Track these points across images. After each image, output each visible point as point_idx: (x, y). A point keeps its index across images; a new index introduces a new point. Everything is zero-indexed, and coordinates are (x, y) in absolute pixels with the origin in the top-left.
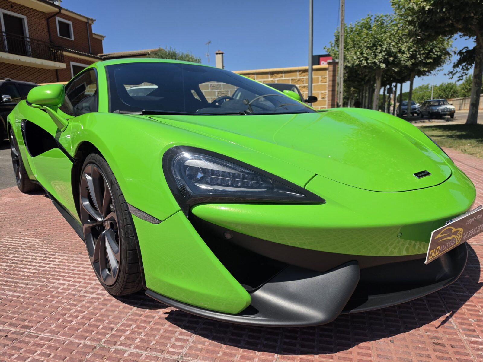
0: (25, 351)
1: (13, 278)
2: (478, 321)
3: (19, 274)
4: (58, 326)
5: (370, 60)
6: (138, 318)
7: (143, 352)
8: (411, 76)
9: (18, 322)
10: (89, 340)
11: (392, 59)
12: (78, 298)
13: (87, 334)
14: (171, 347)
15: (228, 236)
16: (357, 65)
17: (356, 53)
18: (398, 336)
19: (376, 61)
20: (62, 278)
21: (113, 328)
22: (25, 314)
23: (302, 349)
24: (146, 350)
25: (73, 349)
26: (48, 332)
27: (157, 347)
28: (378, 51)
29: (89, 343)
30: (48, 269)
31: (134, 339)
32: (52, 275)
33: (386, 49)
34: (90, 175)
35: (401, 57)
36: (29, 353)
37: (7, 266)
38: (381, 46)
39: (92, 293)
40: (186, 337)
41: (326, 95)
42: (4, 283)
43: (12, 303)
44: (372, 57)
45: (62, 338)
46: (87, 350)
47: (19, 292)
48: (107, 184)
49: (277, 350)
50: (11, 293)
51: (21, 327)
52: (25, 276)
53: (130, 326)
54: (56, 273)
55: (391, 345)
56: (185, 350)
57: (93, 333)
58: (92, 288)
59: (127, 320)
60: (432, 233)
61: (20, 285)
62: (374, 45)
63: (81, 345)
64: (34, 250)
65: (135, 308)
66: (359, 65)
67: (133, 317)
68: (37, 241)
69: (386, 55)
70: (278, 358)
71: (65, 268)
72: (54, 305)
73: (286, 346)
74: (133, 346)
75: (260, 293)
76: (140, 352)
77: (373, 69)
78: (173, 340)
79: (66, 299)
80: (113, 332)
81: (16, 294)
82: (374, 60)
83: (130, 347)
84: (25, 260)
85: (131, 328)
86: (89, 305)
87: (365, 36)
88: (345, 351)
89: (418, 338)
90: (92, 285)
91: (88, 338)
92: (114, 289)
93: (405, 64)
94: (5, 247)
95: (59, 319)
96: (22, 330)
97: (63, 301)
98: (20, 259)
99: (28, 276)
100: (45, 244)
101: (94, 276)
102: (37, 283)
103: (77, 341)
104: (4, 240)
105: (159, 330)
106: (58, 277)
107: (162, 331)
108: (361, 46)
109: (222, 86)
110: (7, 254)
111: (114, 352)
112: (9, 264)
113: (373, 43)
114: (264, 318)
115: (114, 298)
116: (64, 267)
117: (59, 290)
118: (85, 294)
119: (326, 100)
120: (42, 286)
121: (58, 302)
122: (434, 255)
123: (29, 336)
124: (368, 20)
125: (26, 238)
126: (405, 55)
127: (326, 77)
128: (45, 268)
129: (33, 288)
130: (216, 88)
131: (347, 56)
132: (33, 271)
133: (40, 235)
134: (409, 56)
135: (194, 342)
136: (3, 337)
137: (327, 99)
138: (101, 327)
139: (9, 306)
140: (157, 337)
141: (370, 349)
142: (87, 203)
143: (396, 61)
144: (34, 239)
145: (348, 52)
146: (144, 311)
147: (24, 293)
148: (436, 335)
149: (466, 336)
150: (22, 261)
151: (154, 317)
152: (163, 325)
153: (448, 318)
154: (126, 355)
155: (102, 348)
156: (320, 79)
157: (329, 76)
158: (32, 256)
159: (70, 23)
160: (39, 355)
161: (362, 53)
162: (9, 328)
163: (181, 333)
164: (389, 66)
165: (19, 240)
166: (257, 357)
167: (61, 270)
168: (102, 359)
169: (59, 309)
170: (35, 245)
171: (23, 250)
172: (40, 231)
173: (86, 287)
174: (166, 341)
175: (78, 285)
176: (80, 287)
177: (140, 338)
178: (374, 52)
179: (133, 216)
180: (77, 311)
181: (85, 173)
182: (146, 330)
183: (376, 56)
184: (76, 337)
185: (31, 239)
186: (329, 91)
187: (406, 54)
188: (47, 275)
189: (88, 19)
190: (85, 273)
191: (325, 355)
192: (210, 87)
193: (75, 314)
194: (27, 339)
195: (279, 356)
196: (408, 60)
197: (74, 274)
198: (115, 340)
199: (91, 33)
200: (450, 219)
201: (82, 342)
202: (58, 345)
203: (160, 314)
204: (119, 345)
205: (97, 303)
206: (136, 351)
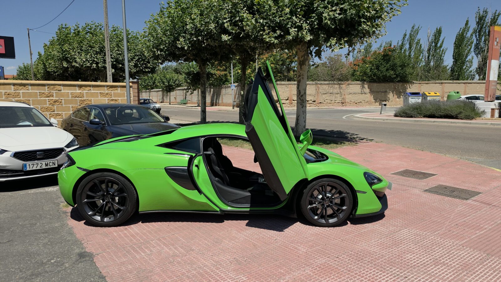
130: (13, 96)
157: (134, 93)
192: (5, 94)
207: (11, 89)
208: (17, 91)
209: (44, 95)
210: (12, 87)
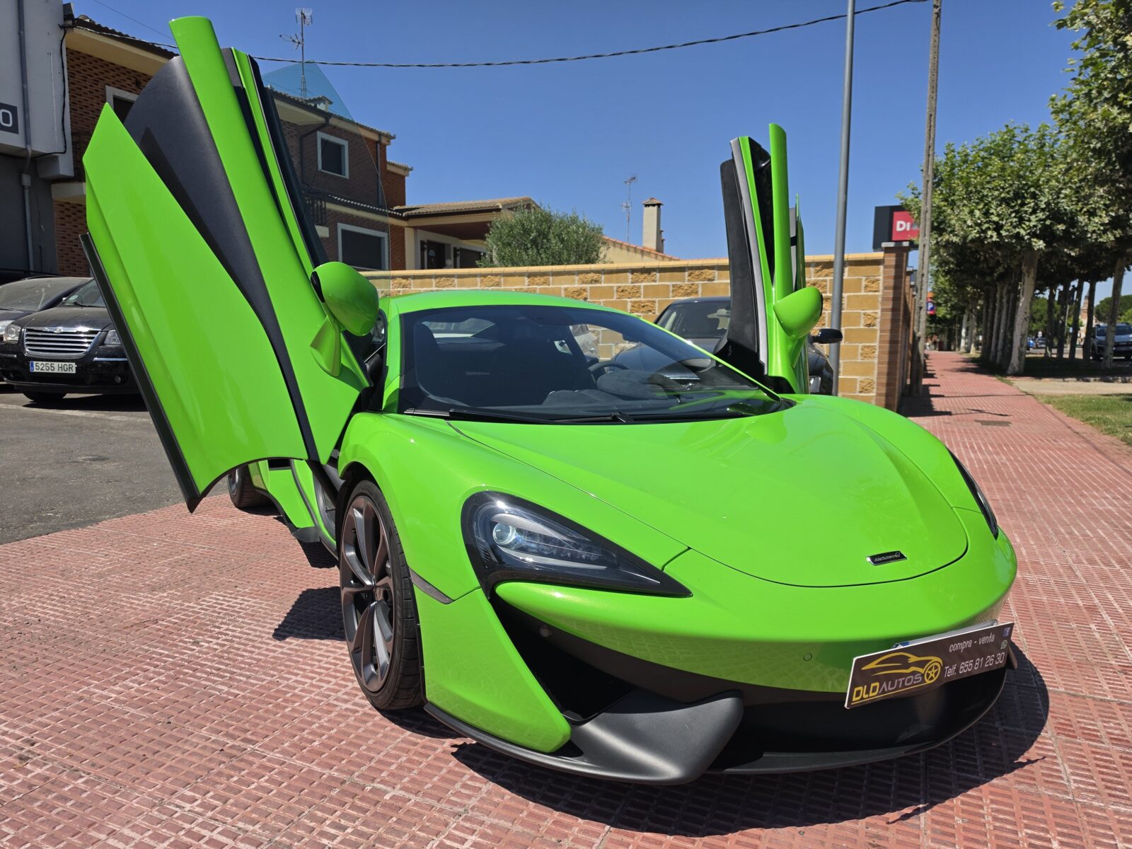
0: (248, 774)
1: (227, 665)
2: (970, 821)
3: (237, 660)
4: (294, 745)
5: (1008, 231)
6: (412, 747)
7: (411, 796)
8: (1117, 267)
9: (237, 733)
10: (337, 770)
11: (1061, 227)
12: (325, 708)
13: (334, 762)
14: (453, 795)
15: (545, 633)
16: (973, 241)
17: (971, 212)
18: (818, 826)
19: (1023, 232)
20: (302, 672)
21: (373, 758)
22: (247, 722)
23: (651, 824)
24: (416, 794)
25: (314, 779)
26: (279, 752)
27: (434, 792)
28: (1025, 208)
29: (336, 774)
30: (280, 656)
31: (401, 777)
32: (286, 666)
33: (1048, 204)
34: (361, 511)
35: (1087, 225)
36: (254, 777)
37: (217, 644)
38: (1034, 196)
39: (346, 701)
40: (478, 785)
41: (876, 318)
42: (215, 672)
43: (228, 703)
44: (1012, 223)
45: (299, 763)
46: (333, 784)
47: (237, 688)
48: (383, 532)
49: (612, 820)
50: (226, 689)
51: (242, 740)
52: (246, 663)
53: (398, 757)
54: (292, 664)
55: (798, 838)
56: (473, 802)
57: (343, 762)
58: (346, 693)
59: (395, 748)
60: (855, 659)
61: (238, 677)
62: (1017, 195)
63: (325, 776)
64: (258, 621)
65: (409, 733)
66: (979, 241)
67: (404, 745)
68: (263, 606)
69: (1048, 218)
70: (609, 830)
71: (306, 657)
72: (288, 713)
73: (627, 817)
74: (398, 786)
75: (590, 727)
76: (407, 795)
77: (1014, 250)
78: (458, 786)
79: (307, 706)
80: (373, 764)
81: (232, 691)
82: (1017, 230)
83: (394, 788)
84: (245, 636)
85: (400, 761)
86: (339, 719)
87: (996, 174)
88: (718, 836)
89: (849, 834)
90: (347, 689)
91: (335, 768)
92: (380, 698)
93: (1096, 239)
94: (213, 612)
95: (295, 736)
96: (243, 745)
97: (301, 709)
98: (237, 634)
99: (250, 664)
100: (276, 611)
101: (351, 674)
102: (263, 677)
103: (319, 769)
104: (211, 598)
105: (440, 769)
106: (295, 671)
107: (445, 771)
108: (987, 196)
109: (642, 290)
110: (217, 624)
111: (371, 791)
112: (220, 641)
113: (1014, 191)
114: (589, 764)
115: (378, 713)
116: (306, 655)
117: (296, 691)
118: (335, 703)
119: (876, 330)
120: (270, 682)
121: (294, 710)
122: (865, 696)
123: (253, 754)
124: (1006, 137)
125: (245, 598)
126: (1096, 220)
127: (878, 280)
128: (276, 654)
129: (257, 684)
131: (950, 220)
132: (257, 657)
133: (267, 595)
134: (1106, 220)
135: (489, 792)
136: (218, 752)
137: (877, 327)
138: (355, 754)
139: (223, 707)
140: (435, 779)
141: (759, 838)
142: (352, 553)
143: (1074, 234)
144: (258, 600)
145: (952, 209)
146: (421, 739)
147: (244, 690)
148: (881, 832)
149: (932, 842)
150: (240, 638)
151: (435, 749)
152: (447, 762)
153: (917, 811)
154: (387, 797)
155: (354, 784)
156: (864, 283)
157: (885, 278)
158: (256, 631)
159: (345, 143)
160: (267, 781)
161: (987, 214)
162: (225, 740)
163: (472, 778)
164: (1055, 244)
165: (235, 601)
166: (578, 825)
167: (301, 660)
168: (353, 798)
169: (296, 721)
170: (260, 612)
171: (241, 620)
172: (268, 587)
173: (337, 691)
174: (447, 786)
175: (326, 686)
176: (328, 689)
177: (409, 776)
178: (1017, 212)
179: (415, 587)
180: (321, 726)
181: (353, 507)
182: (421, 766)
183: (1021, 220)
184: (318, 764)
185: (254, 600)
186: (883, 310)
187: (1101, 216)
188: (279, 665)
189: (380, 134)
190: (338, 668)
191: (683, 838)
192: (617, 291)
193: (319, 731)
194: (251, 758)
195: (612, 829)
196: (1105, 232)
197: (320, 667)
198: (373, 775)
199: (385, 162)
200: (904, 639)
201: (327, 772)
202: (292, 771)
203: (445, 745)
204: (379, 783)
205: (353, 718)
206: (402, 793)
207: (626, 281)
208: (637, 284)
209: (680, 290)
210: (630, 275)
